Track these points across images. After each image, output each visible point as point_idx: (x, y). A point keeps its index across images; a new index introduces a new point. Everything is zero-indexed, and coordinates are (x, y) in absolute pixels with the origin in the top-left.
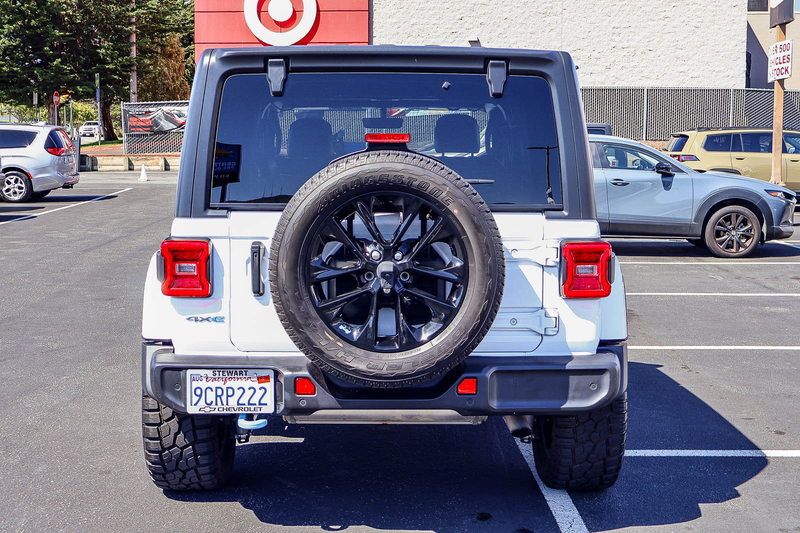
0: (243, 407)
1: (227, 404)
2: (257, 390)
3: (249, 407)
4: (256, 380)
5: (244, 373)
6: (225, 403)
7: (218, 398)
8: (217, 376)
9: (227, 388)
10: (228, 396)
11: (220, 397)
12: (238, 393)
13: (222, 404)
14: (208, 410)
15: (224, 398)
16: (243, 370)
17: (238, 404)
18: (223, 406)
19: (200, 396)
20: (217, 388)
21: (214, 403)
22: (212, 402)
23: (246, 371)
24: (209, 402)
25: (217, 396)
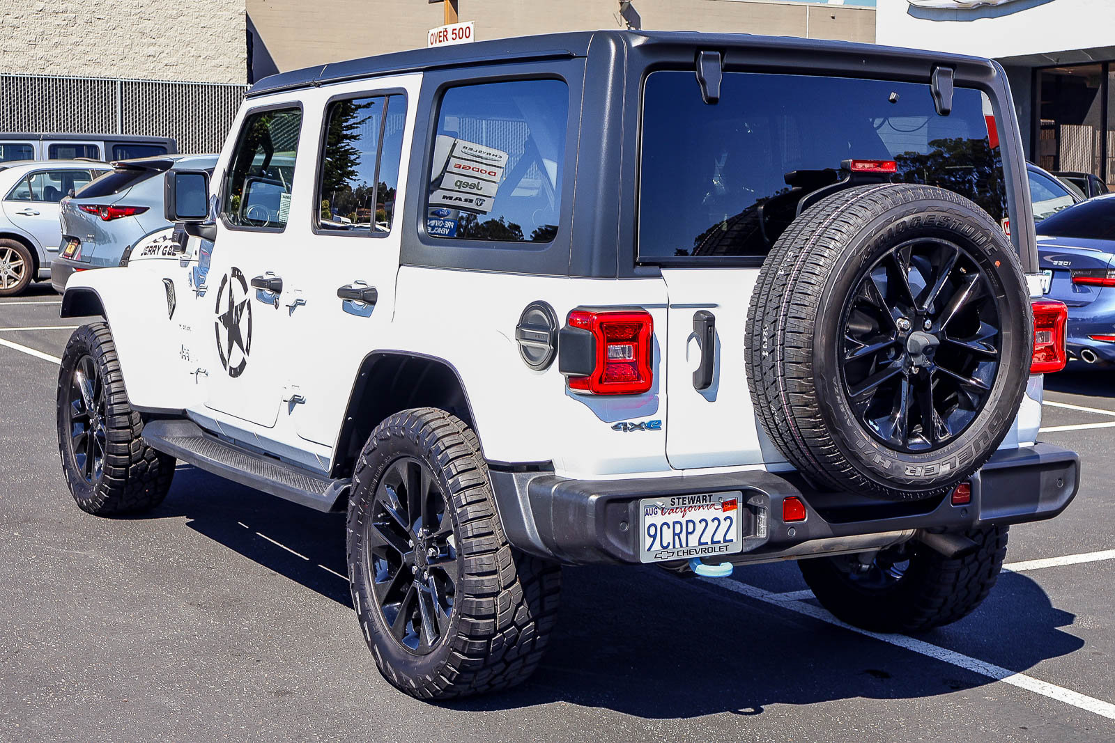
0: (706, 546)
1: (687, 545)
2: (722, 521)
3: (713, 546)
4: (721, 507)
5: (708, 498)
6: (684, 545)
7: (677, 537)
8: (676, 506)
9: (687, 522)
10: (688, 533)
11: (679, 535)
12: (700, 527)
13: (681, 546)
14: (665, 555)
15: (683, 536)
16: (707, 495)
17: (700, 544)
18: (682, 549)
19: (654, 537)
20: (675, 523)
21: (671, 546)
22: (669, 543)
23: (710, 496)
24: (665, 544)
25: (675, 534)
